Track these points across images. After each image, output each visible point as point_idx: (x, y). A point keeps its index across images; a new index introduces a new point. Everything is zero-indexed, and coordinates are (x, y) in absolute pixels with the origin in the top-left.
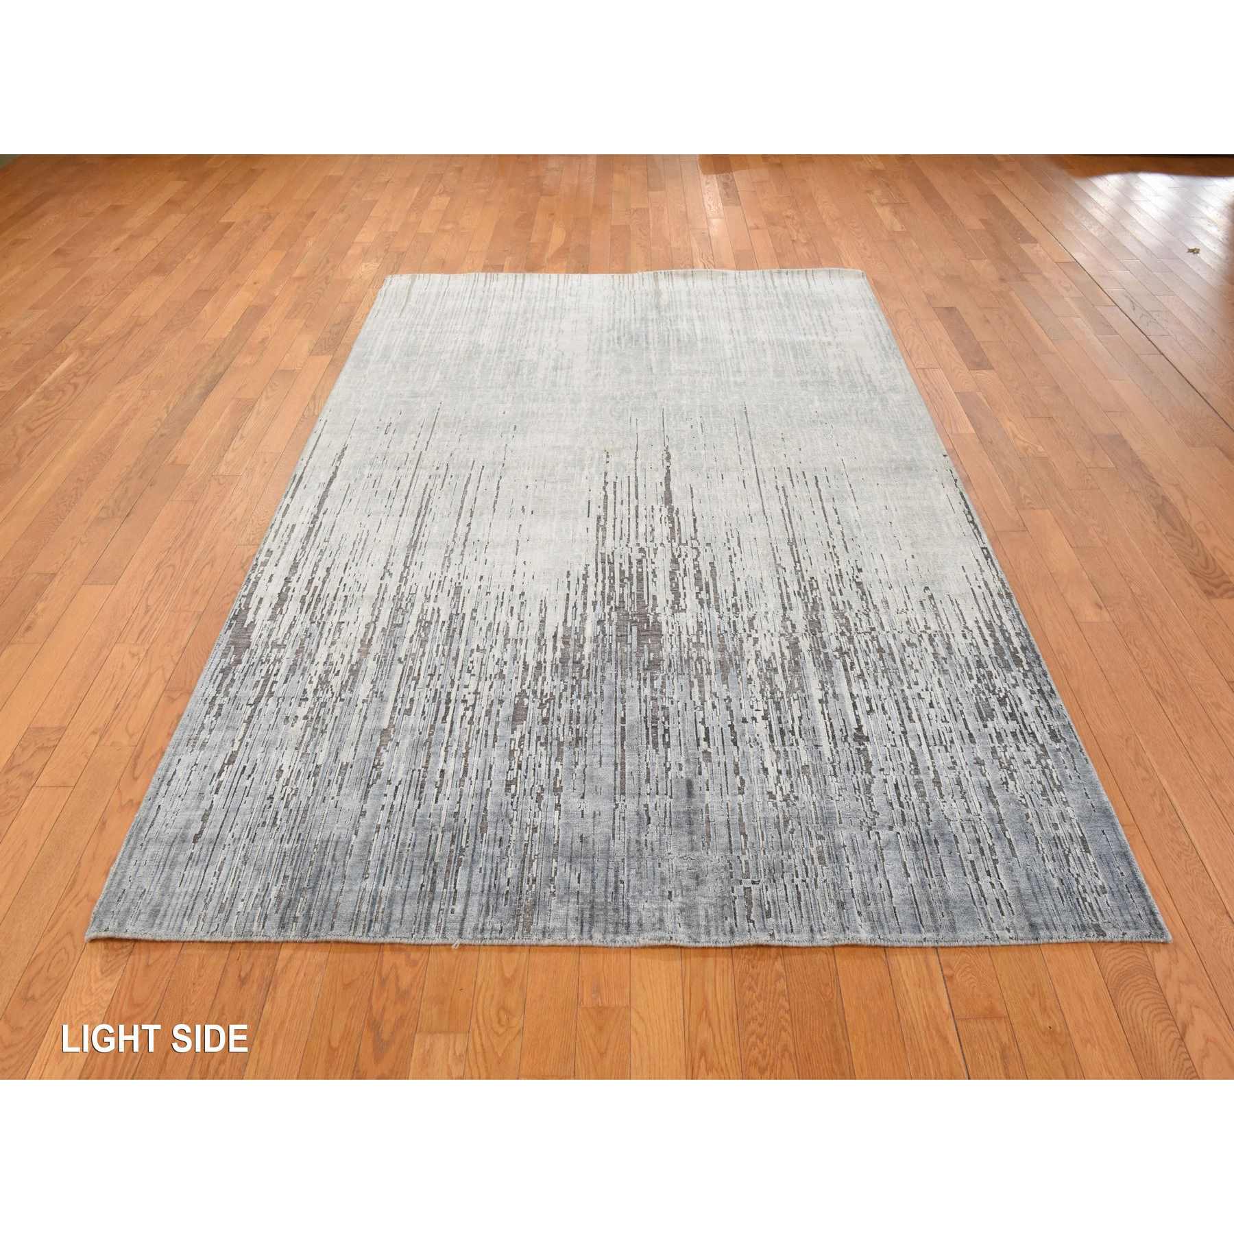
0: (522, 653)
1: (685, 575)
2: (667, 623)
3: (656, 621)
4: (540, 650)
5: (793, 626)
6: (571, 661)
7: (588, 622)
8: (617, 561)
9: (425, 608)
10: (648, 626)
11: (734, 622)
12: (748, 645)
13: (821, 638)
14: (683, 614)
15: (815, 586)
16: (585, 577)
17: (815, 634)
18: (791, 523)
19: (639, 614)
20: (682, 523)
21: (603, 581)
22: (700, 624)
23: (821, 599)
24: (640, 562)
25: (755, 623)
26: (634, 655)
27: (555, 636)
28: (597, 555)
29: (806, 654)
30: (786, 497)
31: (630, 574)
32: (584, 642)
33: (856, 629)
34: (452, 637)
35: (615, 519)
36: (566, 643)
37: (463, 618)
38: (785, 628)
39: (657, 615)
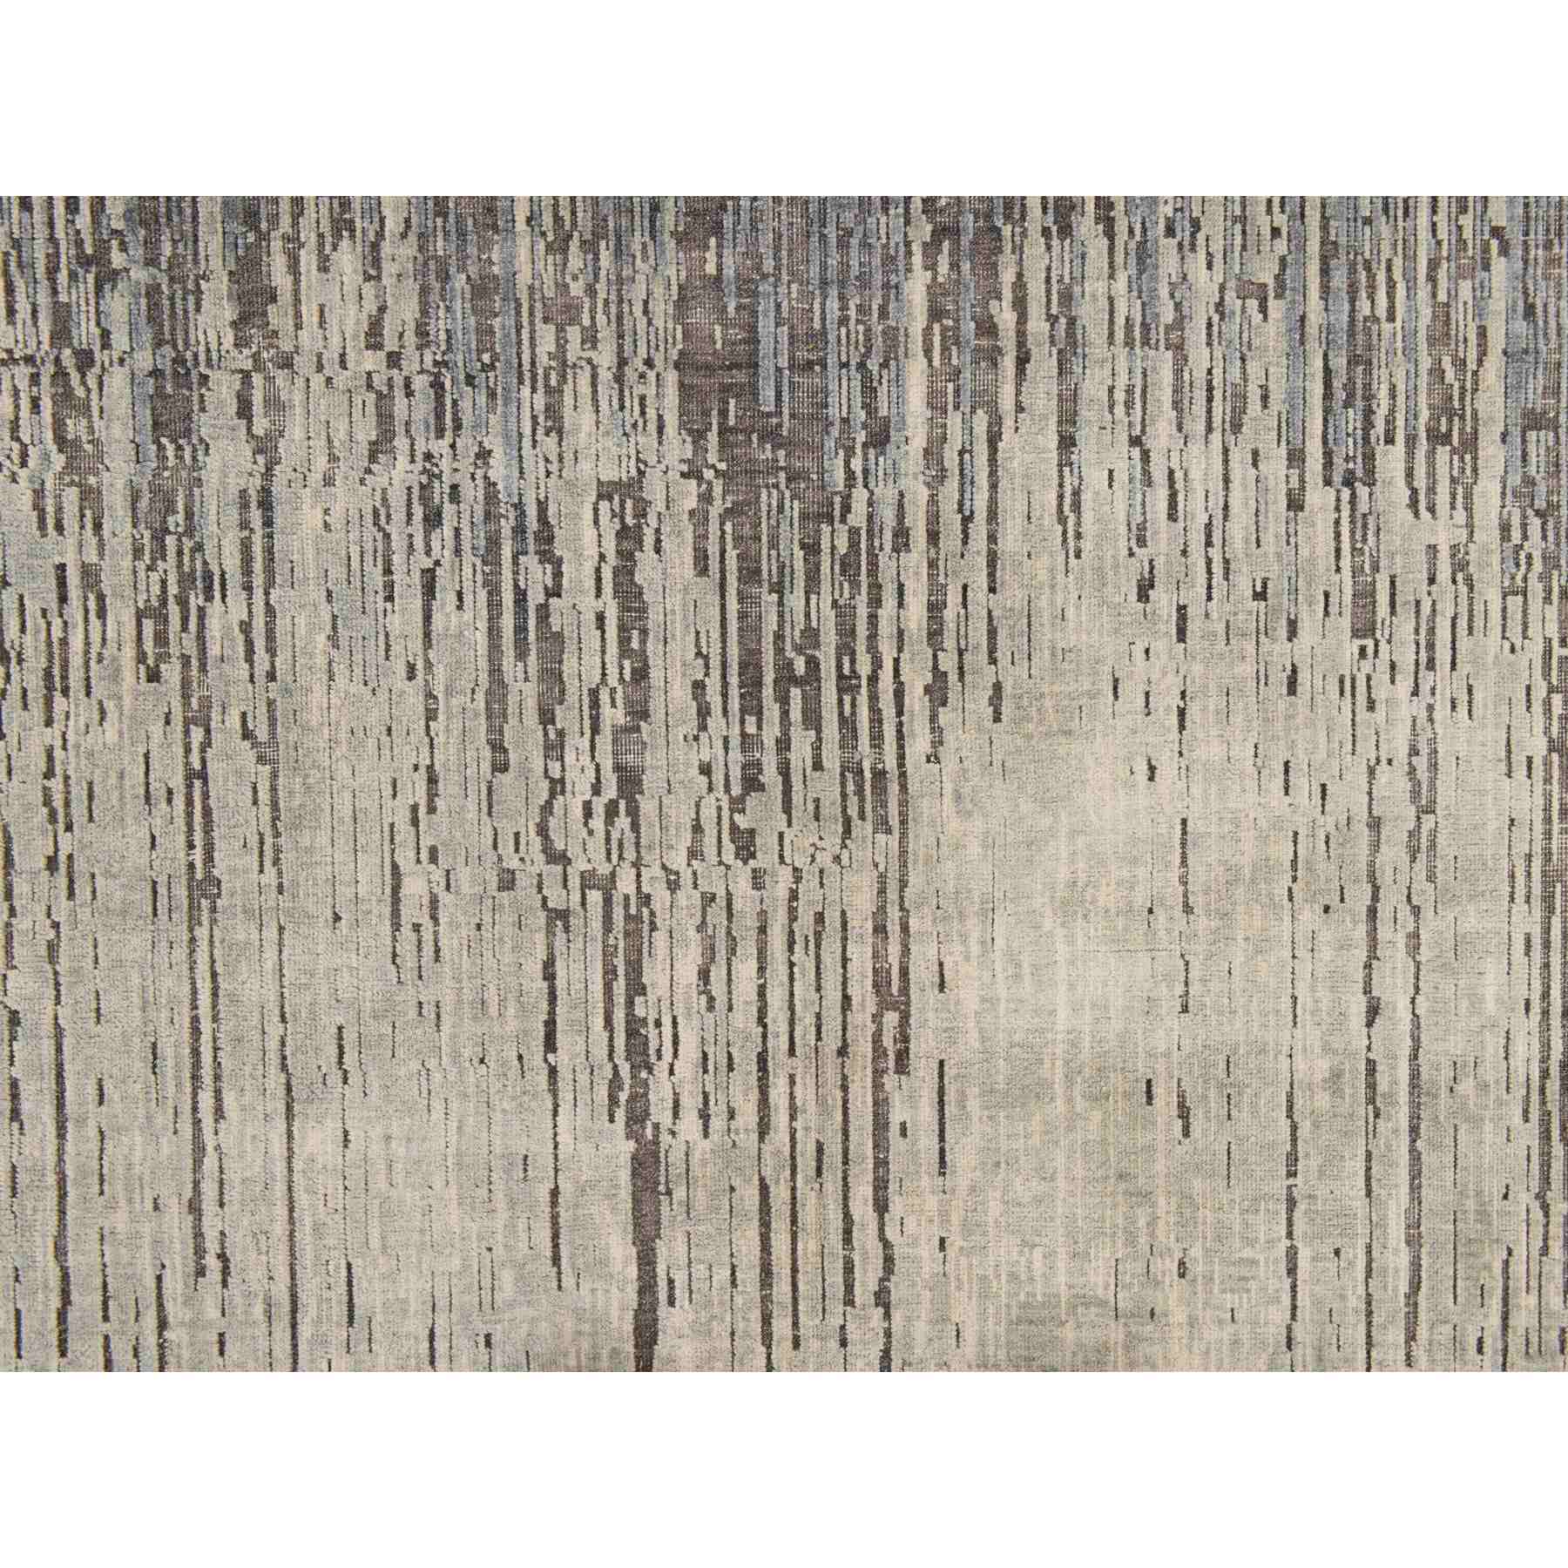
0: (1121, 284)
1: (594, 694)
2: (661, 429)
3: (698, 436)
4: (1067, 298)
5: (245, 411)
6: (965, 241)
7: (919, 442)
8: (827, 787)
9: (1460, 516)
10: (723, 413)
11: (440, 433)
12: (404, 311)
13: (158, 343)
14: (610, 474)
15: (149, 626)
16: (937, 692)
17: (179, 360)
18: (196, 1031)
19: (752, 472)
20: (598, 1022)
21: (877, 664)
22: (554, 422)
23: (137, 552)
24: (752, 783)
25: (367, 431)
26: (768, 265)
27: (1023, 360)
28: (903, 822)
29: (216, 263)
30: (195, 1208)
31: (784, 700)
32: (928, 332)
33: (35, 379)
34: (1353, 361)
35: (842, 1052)
36: (988, 328)
37: (1328, 464)
38: (275, 404)
39: (693, 473)
